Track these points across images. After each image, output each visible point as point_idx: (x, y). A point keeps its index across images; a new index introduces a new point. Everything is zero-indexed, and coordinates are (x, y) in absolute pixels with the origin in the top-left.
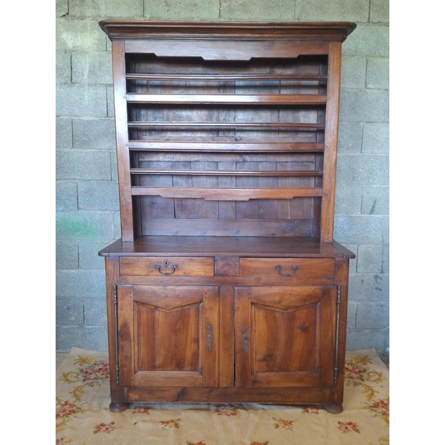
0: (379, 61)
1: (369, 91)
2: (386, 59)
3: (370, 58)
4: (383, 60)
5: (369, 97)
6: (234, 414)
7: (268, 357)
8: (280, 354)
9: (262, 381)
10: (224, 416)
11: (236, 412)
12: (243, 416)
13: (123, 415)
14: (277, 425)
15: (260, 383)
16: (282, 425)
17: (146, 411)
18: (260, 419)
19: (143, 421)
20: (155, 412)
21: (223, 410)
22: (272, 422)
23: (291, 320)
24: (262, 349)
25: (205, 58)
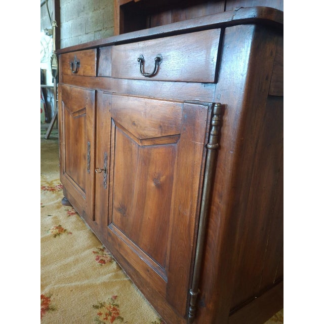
6: (103, 262)
7: (123, 209)
8: (133, 211)
9: (115, 239)
10: (94, 257)
11: (110, 262)
12: (102, 271)
13: (58, 207)
14: (102, 305)
15: (113, 239)
16: (104, 311)
17: (72, 214)
18: (105, 285)
19: (55, 218)
20: (74, 218)
21: (105, 253)
22: (106, 299)
23: (146, 161)
24: (118, 194)
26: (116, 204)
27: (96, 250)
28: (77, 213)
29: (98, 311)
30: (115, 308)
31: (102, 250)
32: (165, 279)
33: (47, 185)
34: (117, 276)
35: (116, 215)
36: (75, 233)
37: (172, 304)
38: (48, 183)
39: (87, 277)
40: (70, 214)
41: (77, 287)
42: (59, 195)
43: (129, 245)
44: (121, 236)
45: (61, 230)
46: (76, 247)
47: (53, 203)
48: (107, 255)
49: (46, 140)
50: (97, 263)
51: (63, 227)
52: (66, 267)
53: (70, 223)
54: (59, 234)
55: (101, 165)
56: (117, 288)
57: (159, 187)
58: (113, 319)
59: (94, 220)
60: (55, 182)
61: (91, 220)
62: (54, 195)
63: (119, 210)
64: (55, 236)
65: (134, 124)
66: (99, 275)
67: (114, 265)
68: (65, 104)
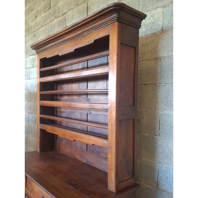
25: (60, 55)
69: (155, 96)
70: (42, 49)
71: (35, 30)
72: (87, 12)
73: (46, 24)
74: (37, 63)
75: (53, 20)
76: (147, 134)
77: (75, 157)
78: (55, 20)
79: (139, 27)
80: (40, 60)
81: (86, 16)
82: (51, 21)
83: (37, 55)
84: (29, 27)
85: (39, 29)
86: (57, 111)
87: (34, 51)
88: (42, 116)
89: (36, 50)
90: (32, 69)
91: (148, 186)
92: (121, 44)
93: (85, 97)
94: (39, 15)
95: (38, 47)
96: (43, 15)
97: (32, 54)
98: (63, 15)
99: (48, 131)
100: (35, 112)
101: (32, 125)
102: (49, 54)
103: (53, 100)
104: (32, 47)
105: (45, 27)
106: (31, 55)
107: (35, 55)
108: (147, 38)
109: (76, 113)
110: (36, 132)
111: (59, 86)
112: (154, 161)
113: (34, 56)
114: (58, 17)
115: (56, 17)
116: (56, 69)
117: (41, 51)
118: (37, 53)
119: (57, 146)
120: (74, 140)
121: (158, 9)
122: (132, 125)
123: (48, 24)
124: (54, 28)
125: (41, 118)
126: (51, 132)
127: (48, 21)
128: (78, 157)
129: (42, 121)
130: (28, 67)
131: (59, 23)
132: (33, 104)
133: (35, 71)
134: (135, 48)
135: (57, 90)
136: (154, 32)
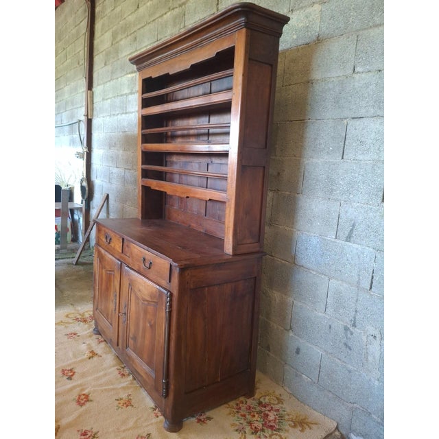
0: (373, 32)
1: (356, 76)
2: (380, 28)
3: (361, 32)
4: (377, 30)
5: (356, 84)
6: (123, 375)
7: (135, 338)
8: (139, 340)
9: (130, 357)
10: (117, 372)
11: (129, 375)
12: (122, 380)
13: (90, 336)
14: (121, 399)
15: (129, 357)
16: (122, 402)
17: (102, 341)
18: (124, 388)
19: (89, 344)
20: (103, 345)
21: (125, 369)
22: (124, 396)
23: (146, 312)
24: (132, 328)
25: (170, 73)
26: (131, 335)
27: (119, 368)
28: (105, 341)
29: (118, 402)
30: (129, 401)
31: (123, 368)
32: (154, 376)
33: (79, 317)
34: (132, 383)
35: (131, 342)
36: (104, 356)
37: (157, 390)
38: (80, 315)
39: (112, 384)
40: (100, 342)
41: (105, 390)
42: (90, 326)
43: (137, 360)
44: (134, 355)
45: (93, 354)
46: (105, 366)
47: (86, 332)
48: (127, 371)
49: (74, 267)
50: (119, 376)
51: (95, 351)
52: (98, 378)
53: (100, 348)
54: (92, 357)
55: (123, 310)
56: (132, 390)
57: (151, 326)
58: (127, 406)
59: (118, 345)
60: (86, 314)
61: (116, 346)
62: (87, 326)
63: (132, 338)
64: (90, 358)
65: (140, 291)
66: (120, 382)
67: (131, 377)
68: (100, 261)
69: (301, 138)
70: (146, 63)
71: (135, 29)
72: (218, 4)
73: (154, 20)
74: (138, 86)
75: (166, 13)
76: (287, 193)
77: (190, 226)
78: (169, 14)
79: (280, 34)
80: (143, 80)
81: (215, 10)
82: (162, 16)
83: (138, 73)
84: (126, 25)
85: (142, 27)
86: (166, 161)
87: (135, 67)
88: (144, 166)
89: (137, 65)
90: (130, 96)
91: (283, 262)
92: (250, 59)
93: (206, 138)
94: (143, 3)
95: (140, 61)
96: (148, 4)
97: (131, 70)
98: (180, 6)
99: (153, 187)
100: (134, 167)
101: (131, 187)
102: (155, 72)
103: (161, 142)
104: (130, 60)
105: (151, 26)
106: (130, 73)
107: (135, 72)
108: (298, 50)
109: (193, 164)
110: (136, 198)
111: (170, 123)
112: (292, 227)
113: (134, 75)
114: (173, 9)
115: (169, 8)
116: (167, 94)
117: (144, 67)
118: (139, 70)
119: (167, 213)
120: (188, 197)
121: (315, 5)
122: (261, 174)
123: (156, 21)
124: (166, 27)
125: (143, 170)
126: (157, 189)
127: (158, 15)
128: (194, 225)
129: (146, 174)
130: (124, 93)
131: (175, 18)
132: (132, 155)
133: (134, 101)
134: (272, 65)
135: (166, 126)
136: (308, 41)
